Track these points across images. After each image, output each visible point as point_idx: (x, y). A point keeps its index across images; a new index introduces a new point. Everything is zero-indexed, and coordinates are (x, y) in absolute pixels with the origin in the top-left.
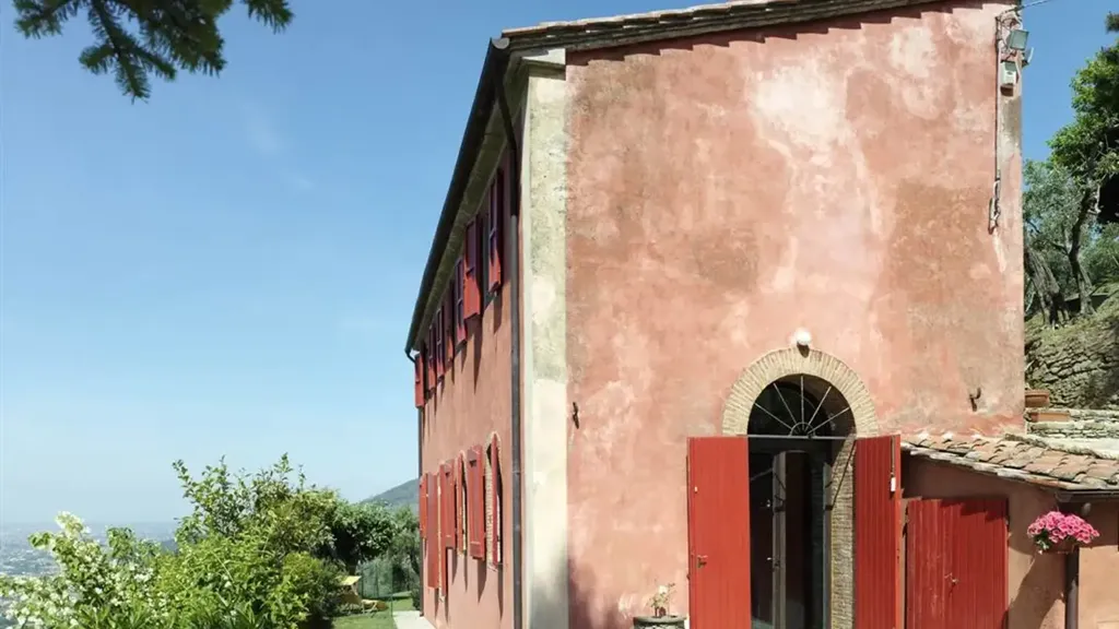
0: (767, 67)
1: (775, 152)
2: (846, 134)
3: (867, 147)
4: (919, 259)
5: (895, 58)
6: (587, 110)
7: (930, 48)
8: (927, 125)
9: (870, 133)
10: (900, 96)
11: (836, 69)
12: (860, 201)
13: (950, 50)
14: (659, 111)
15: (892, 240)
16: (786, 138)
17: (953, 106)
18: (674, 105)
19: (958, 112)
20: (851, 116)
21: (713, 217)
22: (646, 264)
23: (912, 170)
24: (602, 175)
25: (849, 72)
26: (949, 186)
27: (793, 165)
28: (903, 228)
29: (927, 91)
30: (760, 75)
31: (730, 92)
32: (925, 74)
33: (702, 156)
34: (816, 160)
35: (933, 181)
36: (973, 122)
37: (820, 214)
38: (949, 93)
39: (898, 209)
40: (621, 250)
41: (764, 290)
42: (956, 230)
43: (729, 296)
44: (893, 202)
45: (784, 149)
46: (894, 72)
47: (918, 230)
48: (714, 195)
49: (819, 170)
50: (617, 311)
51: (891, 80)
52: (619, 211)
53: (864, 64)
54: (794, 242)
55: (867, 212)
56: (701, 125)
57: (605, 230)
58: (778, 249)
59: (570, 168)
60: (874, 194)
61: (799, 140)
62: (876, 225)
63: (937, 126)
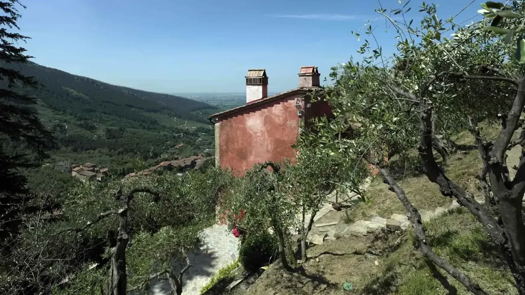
0: (249, 117)
1: (250, 133)
2: (264, 129)
3: (268, 132)
4: (279, 156)
5: (274, 112)
6: (222, 128)
7: (281, 108)
8: (280, 126)
9: (269, 128)
10: (274, 119)
11: (261, 115)
12: (266, 143)
13: (286, 108)
14: (231, 126)
15: (273, 152)
16: (252, 131)
17: (287, 121)
18: (234, 125)
19: (288, 122)
20: (265, 125)
21: (240, 145)
22: (230, 154)
23: (278, 136)
24: (224, 138)
25: (264, 116)
26: (286, 139)
27: (254, 136)
28: (275, 149)
29: (281, 118)
30: (248, 118)
31: (243, 122)
32: (280, 114)
33: (238, 134)
34: (258, 134)
35: (282, 139)
36: (292, 124)
37: (259, 145)
38: (286, 117)
39: (274, 144)
40: (227, 151)
41: (248, 160)
42: (287, 149)
43: (243, 161)
44: (273, 143)
45: (252, 132)
46: (273, 115)
47: (279, 150)
48: (240, 142)
49: (258, 136)
50: (226, 162)
51: (273, 117)
52: (226, 144)
53: (267, 114)
54: (254, 151)
55: (268, 145)
56: (238, 128)
57: (225, 147)
58: (251, 152)
59: (220, 136)
60: (269, 141)
61: (255, 130)
62: (269, 148)
63: (283, 126)
